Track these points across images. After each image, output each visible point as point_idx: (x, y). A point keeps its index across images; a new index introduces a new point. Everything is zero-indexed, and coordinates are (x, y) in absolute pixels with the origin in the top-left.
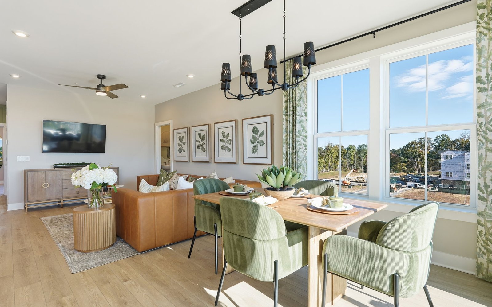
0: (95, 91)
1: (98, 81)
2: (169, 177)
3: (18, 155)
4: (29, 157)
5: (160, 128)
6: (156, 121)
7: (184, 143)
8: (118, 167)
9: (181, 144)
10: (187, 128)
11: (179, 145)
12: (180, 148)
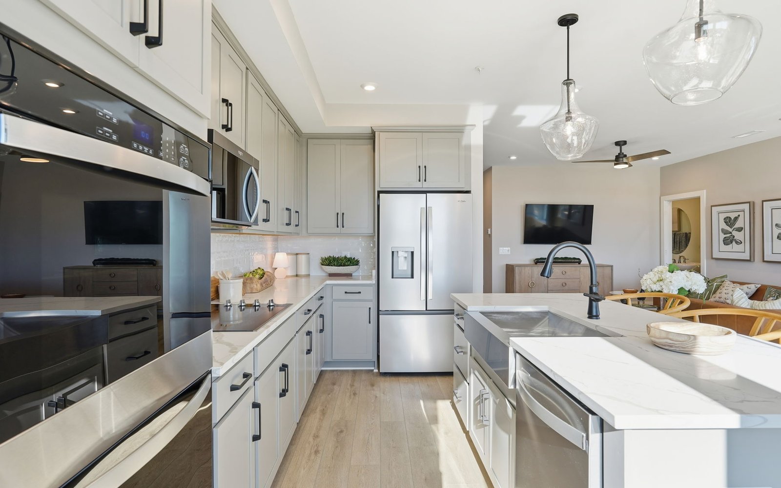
0: (613, 163)
1: (617, 150)
2: (712, 285)
3: (501, 247)
4: (509, 248)
5: (671, 203)
6: (663, 193)
7: (740, 230)
8: (612, 265)
9: (731, 231)
10: (749, 202)
11: (725, 232)
12: (729, 237)
